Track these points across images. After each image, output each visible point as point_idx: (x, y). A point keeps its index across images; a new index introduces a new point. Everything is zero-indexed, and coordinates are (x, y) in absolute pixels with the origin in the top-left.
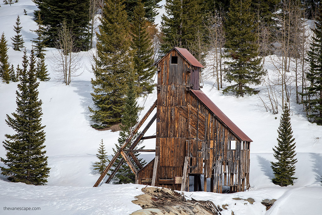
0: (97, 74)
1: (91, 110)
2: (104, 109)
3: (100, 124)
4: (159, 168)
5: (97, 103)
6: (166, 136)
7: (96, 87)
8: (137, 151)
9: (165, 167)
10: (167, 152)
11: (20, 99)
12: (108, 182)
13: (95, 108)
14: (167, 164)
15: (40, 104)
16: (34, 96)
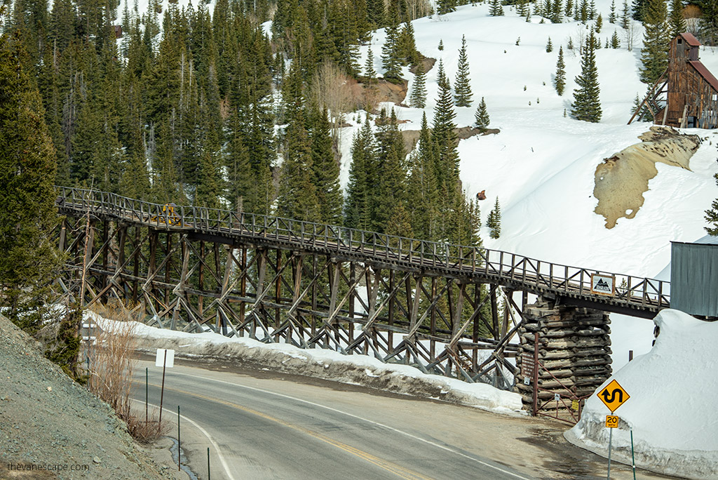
0: (646, 44)
1: (640, 70)
2: (649, 69)
3: (646, 79)
4: (668, 112)
5: (645, 65)
6: (673, 92)
7: (644, 54)
8: (657, 101)
9: (672, 112)
10: (674, 102)
11: (584, 66)
12: (639, 120)
13: (644, 68)
14: (674, 110)
15: (595, 69)
16: (592, 64)
